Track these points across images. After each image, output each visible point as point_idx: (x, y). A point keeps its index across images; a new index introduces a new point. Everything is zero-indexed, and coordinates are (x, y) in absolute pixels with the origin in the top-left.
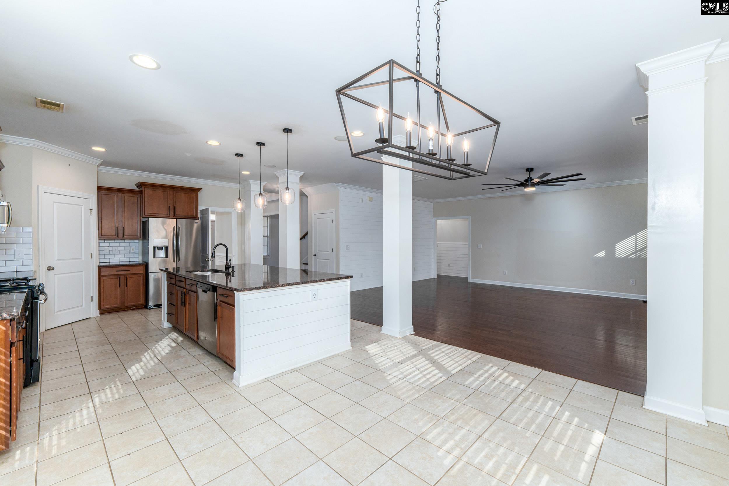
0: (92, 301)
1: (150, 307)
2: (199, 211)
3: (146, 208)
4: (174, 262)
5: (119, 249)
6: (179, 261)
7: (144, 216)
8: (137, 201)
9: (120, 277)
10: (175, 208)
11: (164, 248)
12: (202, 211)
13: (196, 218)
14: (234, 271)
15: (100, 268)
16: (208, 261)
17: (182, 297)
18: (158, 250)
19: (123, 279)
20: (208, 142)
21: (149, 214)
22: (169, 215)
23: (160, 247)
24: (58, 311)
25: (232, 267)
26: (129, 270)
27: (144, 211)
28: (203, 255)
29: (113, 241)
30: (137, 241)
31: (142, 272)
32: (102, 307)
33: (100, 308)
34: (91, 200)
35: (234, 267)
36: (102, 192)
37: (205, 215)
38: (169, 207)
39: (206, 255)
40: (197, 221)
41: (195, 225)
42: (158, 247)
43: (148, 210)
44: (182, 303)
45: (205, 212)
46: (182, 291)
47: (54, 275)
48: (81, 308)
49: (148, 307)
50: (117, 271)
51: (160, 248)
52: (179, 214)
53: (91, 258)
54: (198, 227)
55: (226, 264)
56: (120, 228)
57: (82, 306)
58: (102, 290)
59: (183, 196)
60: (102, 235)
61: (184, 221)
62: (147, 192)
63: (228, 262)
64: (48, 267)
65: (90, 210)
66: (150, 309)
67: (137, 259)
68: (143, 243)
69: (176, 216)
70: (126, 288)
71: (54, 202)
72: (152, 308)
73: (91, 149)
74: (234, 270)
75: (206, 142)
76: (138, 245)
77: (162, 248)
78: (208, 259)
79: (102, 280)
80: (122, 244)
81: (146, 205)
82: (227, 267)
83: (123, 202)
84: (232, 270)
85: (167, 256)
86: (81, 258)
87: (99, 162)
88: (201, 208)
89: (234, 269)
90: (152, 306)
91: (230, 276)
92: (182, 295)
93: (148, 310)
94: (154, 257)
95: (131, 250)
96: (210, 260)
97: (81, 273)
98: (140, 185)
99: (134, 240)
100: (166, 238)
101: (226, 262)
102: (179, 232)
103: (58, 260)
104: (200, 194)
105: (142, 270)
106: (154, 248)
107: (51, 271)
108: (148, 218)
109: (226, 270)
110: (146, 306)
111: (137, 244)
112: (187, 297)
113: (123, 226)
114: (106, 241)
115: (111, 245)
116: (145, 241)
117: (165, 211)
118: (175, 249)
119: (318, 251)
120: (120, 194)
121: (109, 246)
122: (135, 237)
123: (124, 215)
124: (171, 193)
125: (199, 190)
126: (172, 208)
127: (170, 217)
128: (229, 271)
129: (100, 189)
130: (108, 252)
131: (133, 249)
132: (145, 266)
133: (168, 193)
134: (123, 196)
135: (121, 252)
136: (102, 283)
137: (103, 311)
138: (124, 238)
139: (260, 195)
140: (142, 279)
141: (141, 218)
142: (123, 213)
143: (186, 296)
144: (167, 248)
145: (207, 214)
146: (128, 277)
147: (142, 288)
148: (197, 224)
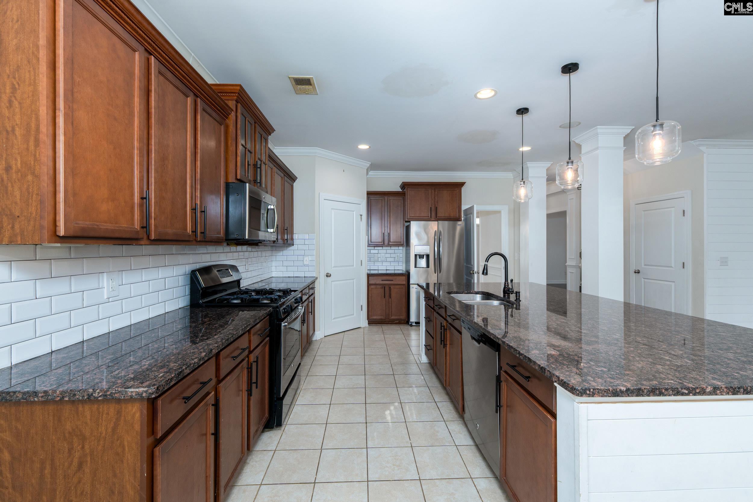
0: (362, 310)
1: (411, 324)
2: (462, 211)
3: (408, 210)
4: (435, 273)
5: (386, 257)
6: (440, 272)
7: (407, 220)
8: (400, 203)
9: (385, 287)
10: (436, 208)
11: (425, 256)
12: (466, 210)
13: (459, 219)
14: (520, 301)
15: (369, 275)
16: (473, 273)
17: (441, 332)
18: (419, 258)
19: (387, 289)
20: (479, 96)
21: (411, 218)
22: (431, 217)
23: (421, 255)
24: (334, 319)
25: (516, 293)
26: (392, 280)
27: (406, 214)
28: (467, 265)
29: (381, 248)
30: (401, 248)
31: (405, 283)
32: (370, 318)
33: (368, 318)
34: (361, 205)
35: (519, 293)
36: (372, 198)
37: (469, 216)
38: (431, 208)
39: (471, 266)
40: (459, 223)
41: (458, 228)
42: (419, 255)
43: (410, 213)
44: (441, 341)
45: (469, 212)
46: (441, 323)
47: (332, 281)
48: (352, 316)
49: (410, 323)
50: (382, 280)
51: (421, 257)
52: (441, 215)
53: (361, 265)
54: (461, 230)
55: (505, 286)
56: (386, 234)
57: (353, 314)
58: (370, 300)
59: (445, 194)
60: (372, 241)
61: (446, 223)
62: (410, 193)
63: (508, 283)
64: (327, 274)
65: (360, 216)
66: (411, 326)
67: (400, 268)
68: (406, 250)
69: (438, 218)
70: (390, 299)
71: (332, 209)
72: (413, 325)
73: (358, 148)
74: (519, 298)
75: (475, 96)
76: (402, 252)
77: (424, 256)
78: (473, 271)
79: (370, 289)
80: (389, 251)
81: (408, 208)
82: (507, 291)
83: (389, 206)
84: (517, 298)
85: (428, 266)
86: (353, 265)
87: (368, 164)
88: (464, 207)
89: (519, 296)
90: (413, 323)
91: (512, 308)
92: (441, 330)
93: (410, 327)
94: (416, 267)
95: (396, 258)
96: (476, 273)
97: (353, 280)
98: (404, 185)
99: (398, 246)
100: (427, 244)
101: (505, 283)
102: (441, 237)
103: (334, 267)
104: (463, 189)
105: (403, 280)
106: (416, 255)
107: (329, 278)
108: (409, 222)
109: (504, 296)
110: (407, 321)
111: (400, 251)
112: (448, 335)
113: (389, 232)
114: (375, 248)
115: (380, 251)
116: (408, 248)
117: (426, 213)
118: (436, 257)
119: (645, 265)
120: (386, 198)
121: (377, 253)
122: (399, 243)
123: (389, 220)
124: (433, 191)
125: (462, 184)
126: (433, 208)
127: (431, 220)
128: (509, 297)
129: (370, 194)
130: (377, 259)
131: (398, 256)
132: (407, 276)
133: (430, 192)
134: (389, 200)
135: (388, 259)
136: (370, 292)
137: (371, 322)
138: (389, 245)
139: (568, 163)
140: (404, 290)
141: (404, 222)
142: (389, 217)
143: (446, 331)
144: (428, 256)
145: (471, 213)
146: (392, 287)
147: (404, 300)
148: (460, 225)
